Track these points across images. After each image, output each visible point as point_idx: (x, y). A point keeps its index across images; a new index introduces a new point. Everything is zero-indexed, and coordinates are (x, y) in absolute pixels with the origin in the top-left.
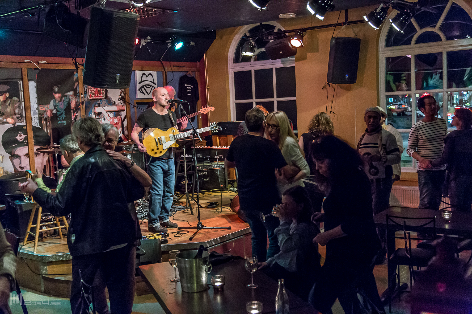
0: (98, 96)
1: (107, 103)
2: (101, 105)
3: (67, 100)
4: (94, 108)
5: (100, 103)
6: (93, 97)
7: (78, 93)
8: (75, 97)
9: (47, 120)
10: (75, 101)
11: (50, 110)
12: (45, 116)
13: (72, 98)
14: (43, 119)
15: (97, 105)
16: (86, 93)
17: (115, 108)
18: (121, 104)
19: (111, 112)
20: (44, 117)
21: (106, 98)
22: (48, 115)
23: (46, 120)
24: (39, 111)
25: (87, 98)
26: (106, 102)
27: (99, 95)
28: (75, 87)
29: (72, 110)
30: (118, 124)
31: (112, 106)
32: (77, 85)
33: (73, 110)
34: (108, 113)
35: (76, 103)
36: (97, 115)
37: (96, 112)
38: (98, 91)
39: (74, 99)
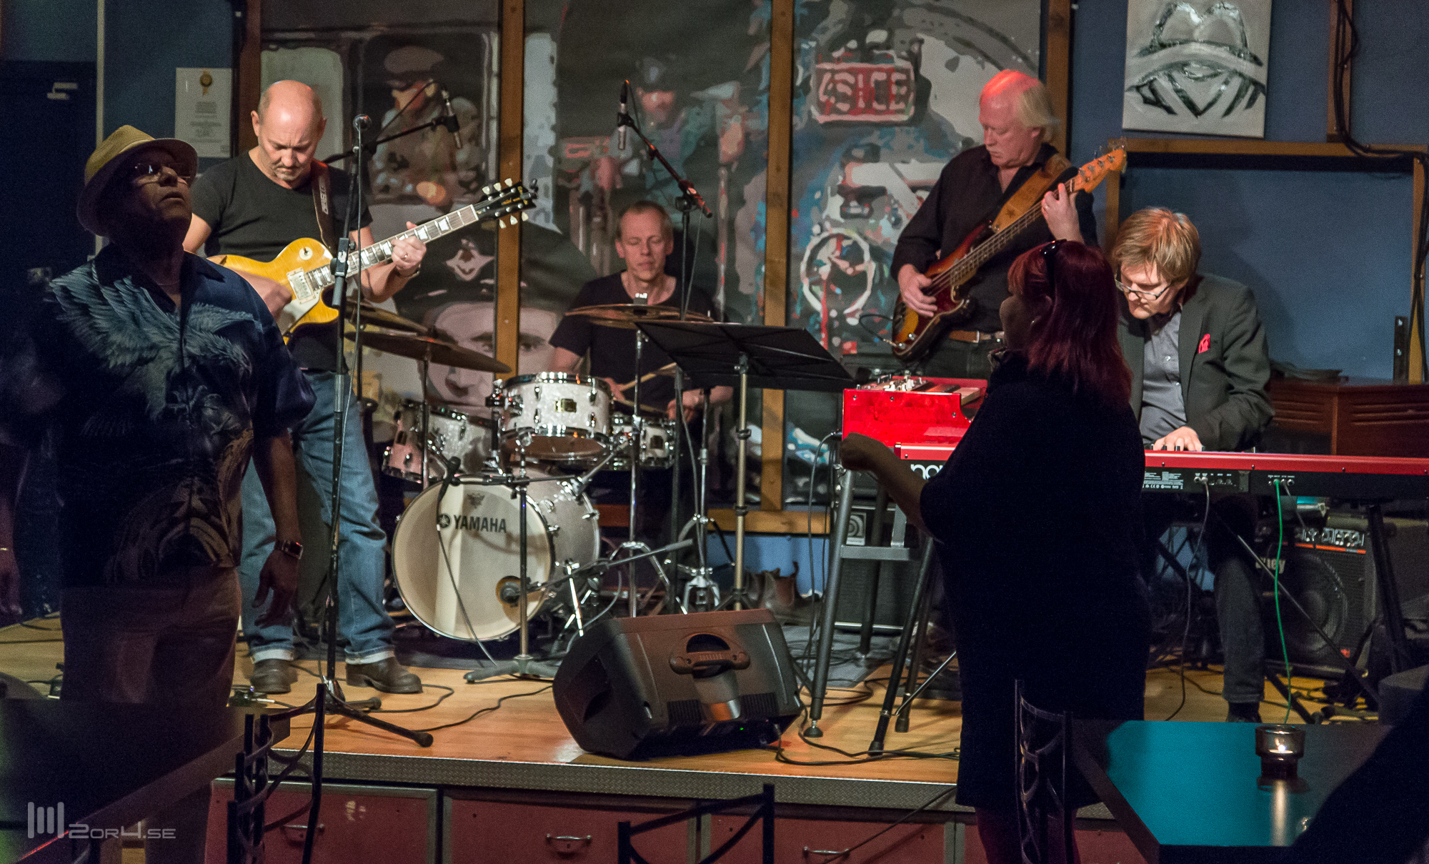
0: (869, 109)
1: (920, 146)
2: (883, 152)
3: (702, 121)
4: (843, 166)
5: (880, 143)
6: (839, 112)
7: (762, 93)
8: (743, 110)
9: (595, 201)
10: (744, 127)
11: (611, 159)
12: (586, 185)
13: (728, 112)
14: (574, 196)
15: (858, 153)
16: (794, 94)
20: (577, 188)
21: (912, 122)
22: (598, 182)
23: (586, 199)
24: (558, 161)
25: (805, 118)
26: (917, 139)
27: (876, 105)
28: (751, 64)
29: (721, 166)
32: (762, 57)
33: (728, 166)
36: (853, 196)
37: (849, 183)
38: (873, 85)
39: (740, 117)
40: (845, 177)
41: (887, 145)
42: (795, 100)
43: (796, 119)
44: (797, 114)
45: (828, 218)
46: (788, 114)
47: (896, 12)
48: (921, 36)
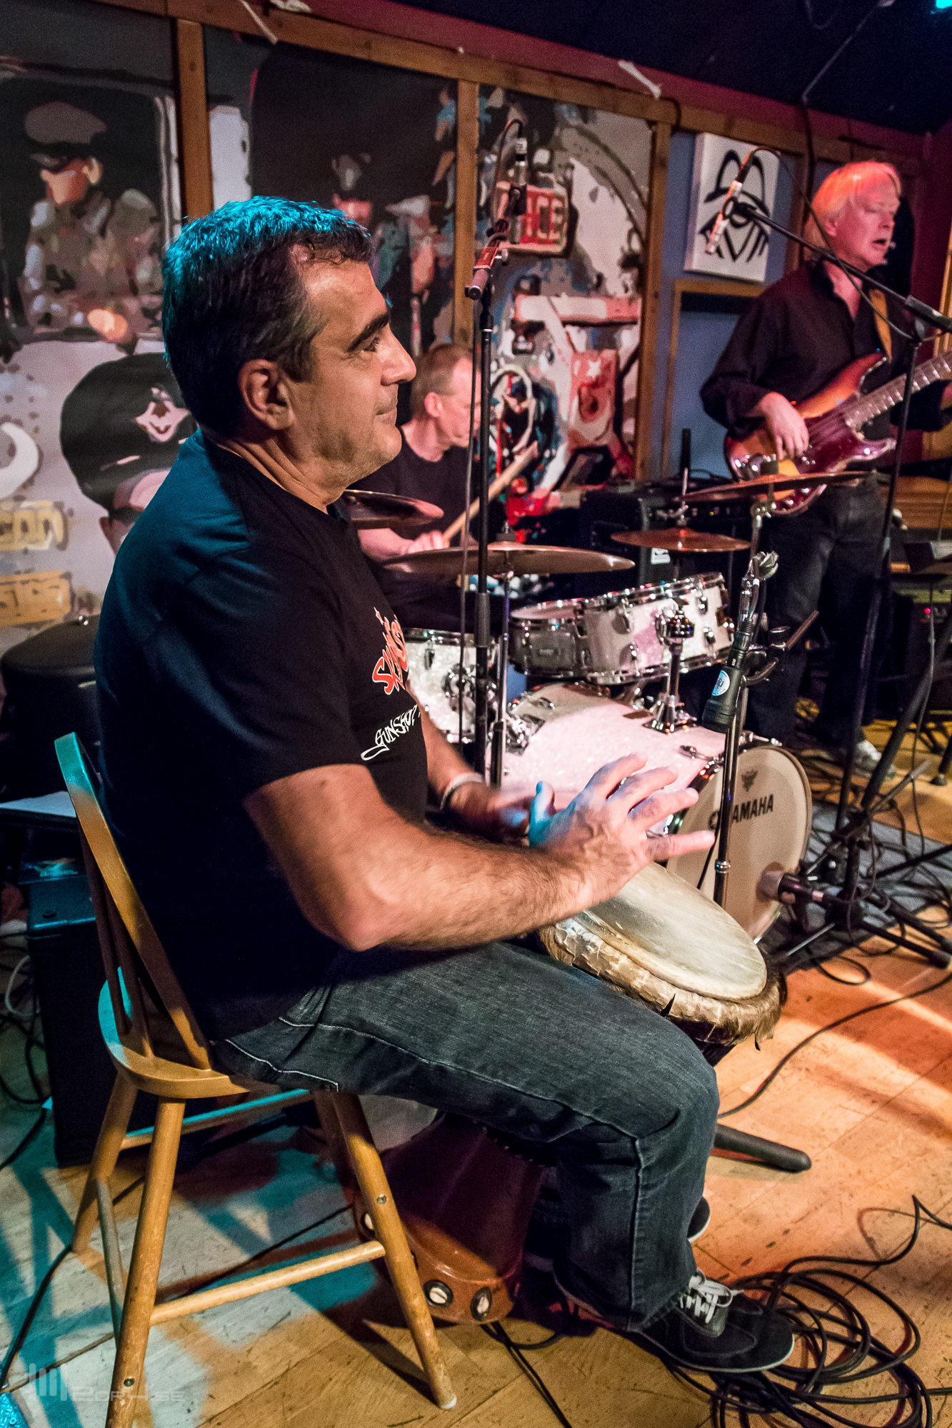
0: (534, 239)
1: (569, 279)
2: (544, 285)
3: (397, 240)
4: (514, 299)
5: (540, 274)
8: (433, 230)
10: (434, 251)
13: (420, 233)
15: (525, 285)
17: (597, 309)
18: (627, 290)
19: (581, 324)
21: (566, 254)
26: (566, 272)
27: (541, 235)
28: (438, 177)
29: (413, 295)
30: (603, 384)
31: (588, 295)
32: (448, 170)
33: (420, 296)
34: (570, 329)
35: (437, 260)
36: (521, 331)
37: (518, 317)
38: (538, 211)
39: (430, 239)
40: (515, 311)
45: (503, 355)
47: (557, 132)
48: (573, 161)
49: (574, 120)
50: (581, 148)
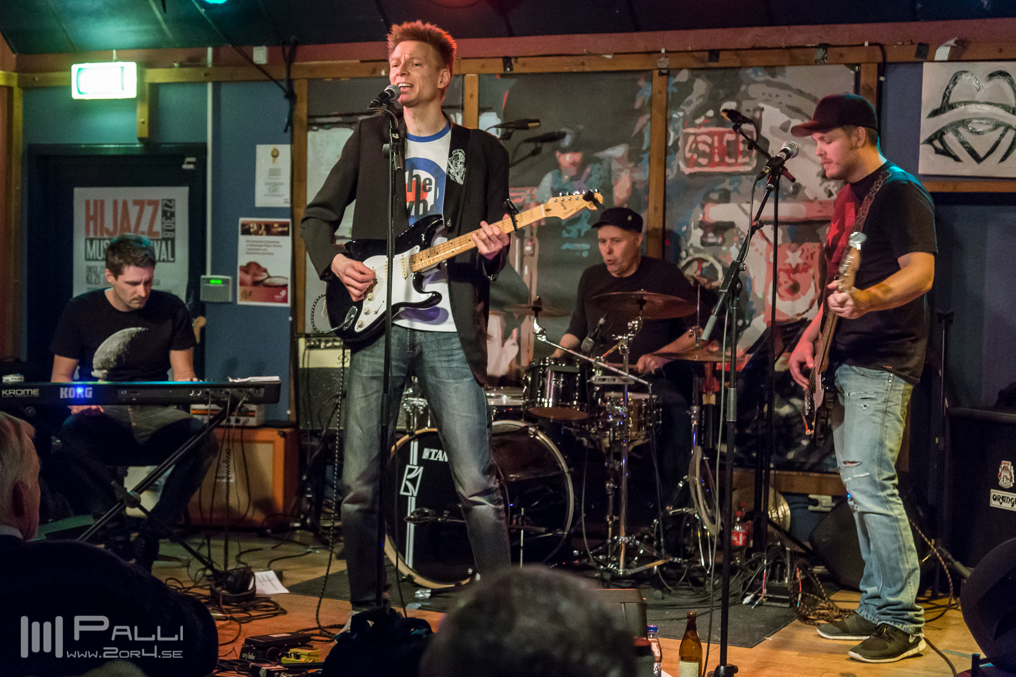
0: (722, 163)
2: (733, 195)
3: (602, 173)
4: (703, 206)
5: (730, 188)
6: (700, 165)
7: (645, 152)
8: (631, 165)
10: (631, 177)
13: (620, 167)
15: (714, 196)
16: (667, 152)
18: (830, 194)
21: (756, 171)
25: (675, 171)
27: (727, 160)
28: (637, 130)
30: (805, 270)
31: (785, 201)
32: (645, 125)
35: (634, 184)
36: (710, 230)
37: (707, 220)
38: (725, 144)
39: (628, 171)
40: (704, 215)
41: (736, 190)
42: (668, 157)
43: (668, 171)
44: (669, 167)
45: (692, 246)
46: (663, 167)
47: (743, 88)
48: (761, 105)
49: (762, 76)
50: (770, 96)
